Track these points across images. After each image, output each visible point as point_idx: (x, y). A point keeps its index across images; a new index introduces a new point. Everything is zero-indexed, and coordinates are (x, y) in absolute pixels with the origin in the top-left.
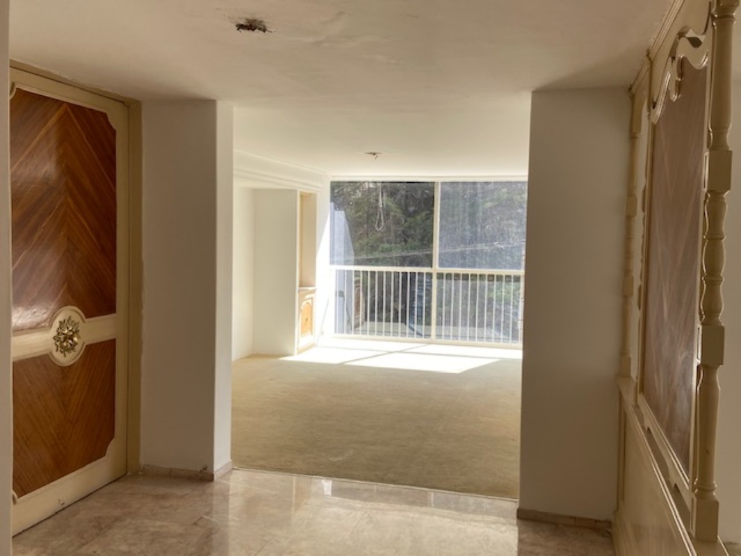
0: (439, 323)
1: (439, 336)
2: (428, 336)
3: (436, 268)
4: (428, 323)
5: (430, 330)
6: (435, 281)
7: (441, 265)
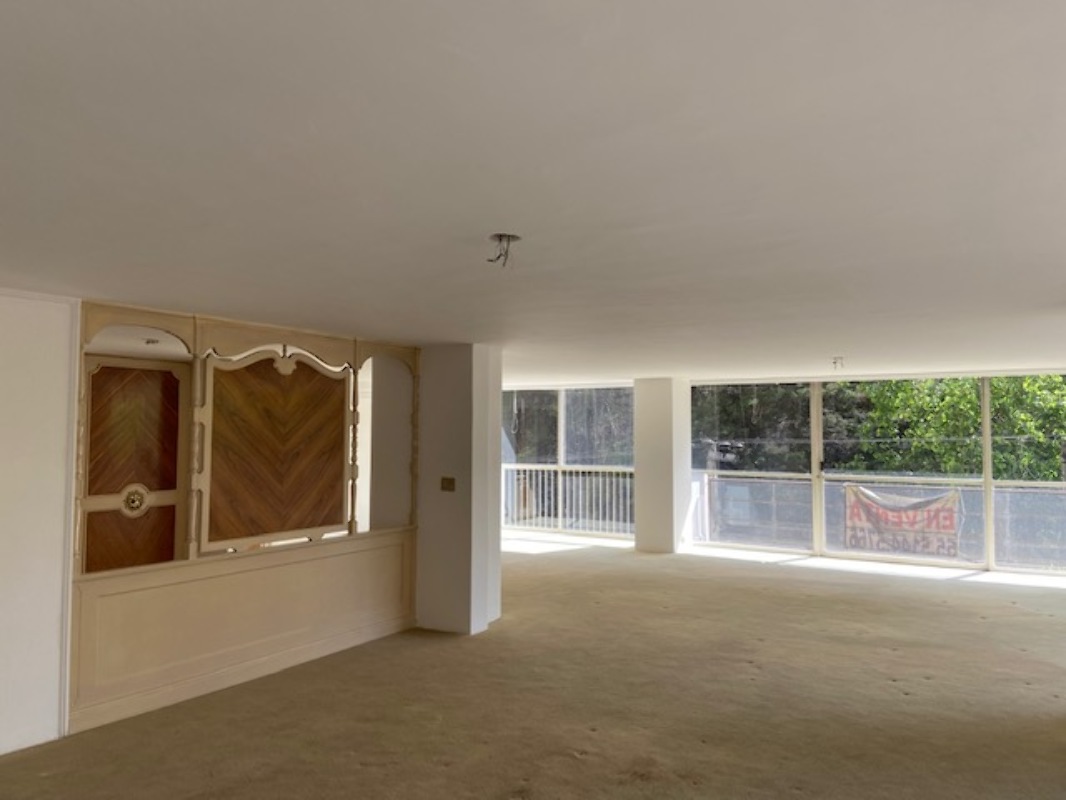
0: (564, 515)
1: (565, 527)
2: (556, 526)
3: (562, 465)
4: (556, 515)
5: (557, 522)
6: (560, 478)
7: (567, 462)
